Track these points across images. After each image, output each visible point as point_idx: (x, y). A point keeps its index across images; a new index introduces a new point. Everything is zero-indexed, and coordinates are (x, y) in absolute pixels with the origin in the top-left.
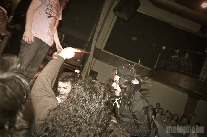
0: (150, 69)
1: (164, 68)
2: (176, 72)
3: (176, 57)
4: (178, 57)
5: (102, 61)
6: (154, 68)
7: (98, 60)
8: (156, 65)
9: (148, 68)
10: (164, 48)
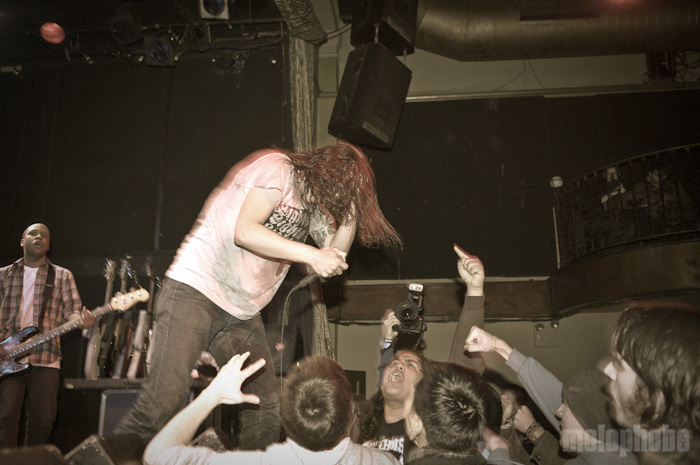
0: (546, 278)
1: (593, 249)
2: (641, 243)
3: (615, 193)
4: (623, 190)
5: (360, 324)
6: (559, 266)
7: (344, 324)
8: (560, 255)
9: (535, 279)
10: (557, 183)
